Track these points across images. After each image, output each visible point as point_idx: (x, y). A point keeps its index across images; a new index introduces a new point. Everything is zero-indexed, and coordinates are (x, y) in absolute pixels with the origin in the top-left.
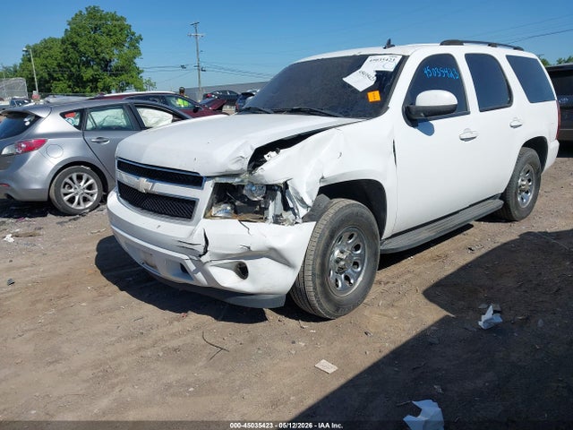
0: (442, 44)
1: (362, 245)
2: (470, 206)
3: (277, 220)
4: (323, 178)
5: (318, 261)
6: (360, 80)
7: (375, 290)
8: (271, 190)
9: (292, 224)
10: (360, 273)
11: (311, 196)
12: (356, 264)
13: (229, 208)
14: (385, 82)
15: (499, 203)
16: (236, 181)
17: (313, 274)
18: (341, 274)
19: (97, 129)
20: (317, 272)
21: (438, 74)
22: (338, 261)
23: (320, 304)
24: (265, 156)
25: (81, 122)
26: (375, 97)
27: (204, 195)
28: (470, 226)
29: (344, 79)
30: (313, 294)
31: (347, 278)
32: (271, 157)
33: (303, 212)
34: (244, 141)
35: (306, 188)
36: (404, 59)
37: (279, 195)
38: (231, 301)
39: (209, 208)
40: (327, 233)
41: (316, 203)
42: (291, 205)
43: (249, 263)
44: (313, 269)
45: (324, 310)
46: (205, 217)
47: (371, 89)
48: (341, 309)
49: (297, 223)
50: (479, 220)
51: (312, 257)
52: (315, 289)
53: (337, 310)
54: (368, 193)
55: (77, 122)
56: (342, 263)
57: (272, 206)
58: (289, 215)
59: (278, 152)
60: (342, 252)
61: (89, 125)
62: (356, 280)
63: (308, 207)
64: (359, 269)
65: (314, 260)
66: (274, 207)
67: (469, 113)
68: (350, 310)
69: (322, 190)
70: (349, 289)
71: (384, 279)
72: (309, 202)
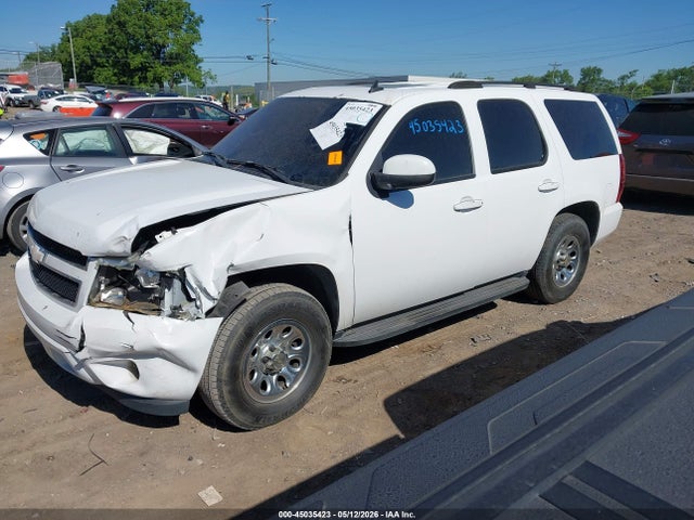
0: (450, 88)
1: (303, 340)
2: (476, 288)
3: (176, 313)
4: (232, 265)
5: (226, 365)
6: (327, 135)
7: (320, 395)
8: (166, 278)
9: (192, 319)
10: (298, 375)
11: (217, 286)
12: (294, 362)
13: (120, 293)
14: (354, 138)
15: (525, 281)
16: (120, 265)
17: (219, 380)
18: (272, 375)
19: (69, 154)
20: (224, 377)
21: (437, 128)
22: (265, 361)
23: (231, 415)
24: (157, 237)
25: (49, 145)
26: (335, 159)
27: (87, 277)
28: (491, 306)
29: (311, 130)
30: (219, 403)
31: (281, 379)
32: (165, 237)
33: (207, 305)
34: (132, 217)
35: (210, 279)
36: (385, 108)
37: (177, 284)
38: (125, 402)
39: (96, 291)
40: (241, 330)
41: (224, 297)
42: (193, 296)
43: (138, 362)
44: (219, 373)
45: (237, 421)
46: (89, 303)
47: (333, 148)
48: (261, 418)
49: (198, 318)
50: (507, 298)
51: (217, 360)
52: (221, 397)
53: (257, 421)
54: (315, 280)
55: (44, 145)
56: (270, 363)
57: (168, 295)
58: (188, 307)
59: (174, 233)
60: (272, 349)
61: (61, 148)
62: (291, 386)
63: (214, 299)
64: (298, 369)
65: (220, 364)
66: (170, 298)
67: (473, 176)
68: (277, 420)
69: (232, 280)
70: (282, 393)
71: (348, 376)
72: (214, 293)
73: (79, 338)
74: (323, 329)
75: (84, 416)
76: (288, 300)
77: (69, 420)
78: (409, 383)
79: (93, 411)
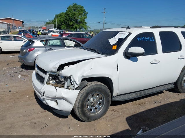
0: (151, 28)
1: (103, 98)
3: (68, 88)
4: (83, 76)
5: (80, 103)
6: (113, 41)
7: (107, 114)
8: (66, 78)
9: (72, 90)
10: (101, 108)
11: (79, 81)
12: (100, 104)
13: (55, 82)
14: (121, 42)
15: (173, 86)
16: (54, 74)
17: (78, 107)
18: (93, 107)
20: (79, 107)
21: (146, 39)
22: (92, 103)
23: (81, 117)
24: (64, 67)
25: (46, 43)
26: (115, 48)
27: (46, 77)
28: (162, 92)
29: (109, 40)
30: (78, 114)
31: (96, 108)
32: (66, 68)
33: (76, 86)
34: (59, 62)
35: (77, 79)
36: (130, 34)
37: (69, 80)
38: (54, 110)
39: (48, 81)
40: (85, 94)
41: (81, 84)
42: (73, 84)
43: (58, 100)
44: (78, 105)
45: (83, 119)
46: (47, 83)
48: (89, 119)
49: (73, 90)
50: (167, 90)
51: (78, 102)
52: (79, 112)
53: (88, 119)
54: (107, 81)
55: (45, 43)
56: (93, 104)
58: (71, 86)
59: (69, 66)
60: (94, 100)
61: (48, 44)
62: (99, 111)
63: (78, 85)
64: (101, 106)
65: (79, 103)
66: (67, 84)
67: (157, 54)
68: (94, 120)
69: (83, 80)
70: (96, 113)
71: (116, 110)
72: (78, 83)
73: (43, 93)
74: (109, 96)
75: (45, 113)
76: (98, 86)
77: (41, 113)
78: (134, 114)
79: (47, 112)
